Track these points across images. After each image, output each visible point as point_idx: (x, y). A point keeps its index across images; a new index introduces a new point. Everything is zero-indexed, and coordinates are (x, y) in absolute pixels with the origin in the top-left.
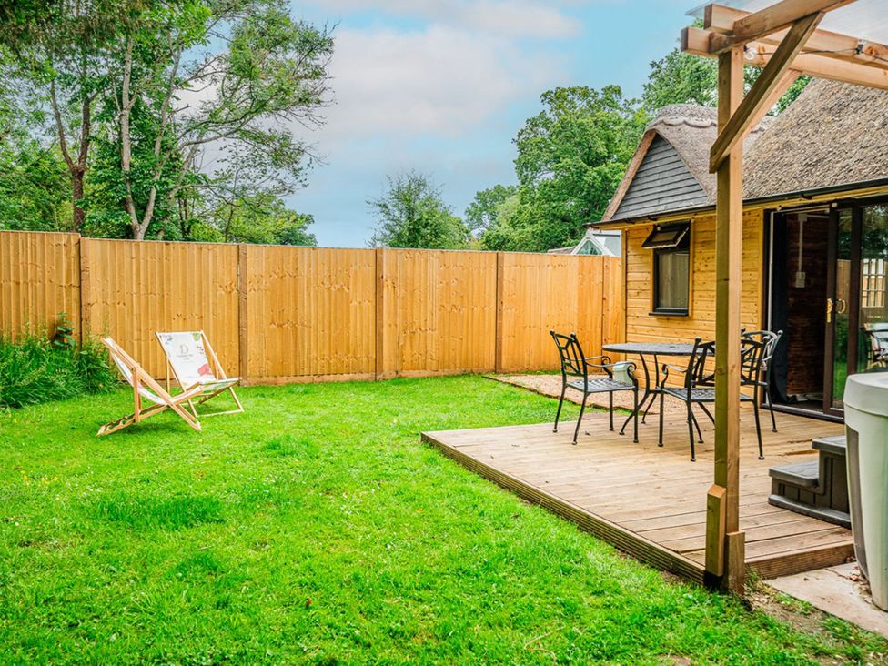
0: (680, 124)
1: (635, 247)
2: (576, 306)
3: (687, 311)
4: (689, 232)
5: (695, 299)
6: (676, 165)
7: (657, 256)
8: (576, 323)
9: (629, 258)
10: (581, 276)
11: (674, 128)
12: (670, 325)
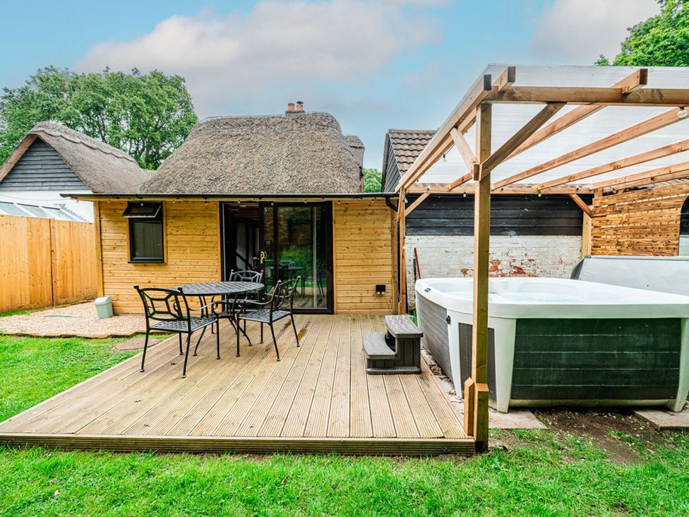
0: (58, 136)
1: (107, 215)
2: (27, 257)
3: (163, 259)
4: (162, 209)
5: (169, 251)
6: (57, 162)
7: (132, 223)
8: (27, 271)
9: (102, 222)
10: (29, 233)
11: (53, 138)
12: (147, 268)
